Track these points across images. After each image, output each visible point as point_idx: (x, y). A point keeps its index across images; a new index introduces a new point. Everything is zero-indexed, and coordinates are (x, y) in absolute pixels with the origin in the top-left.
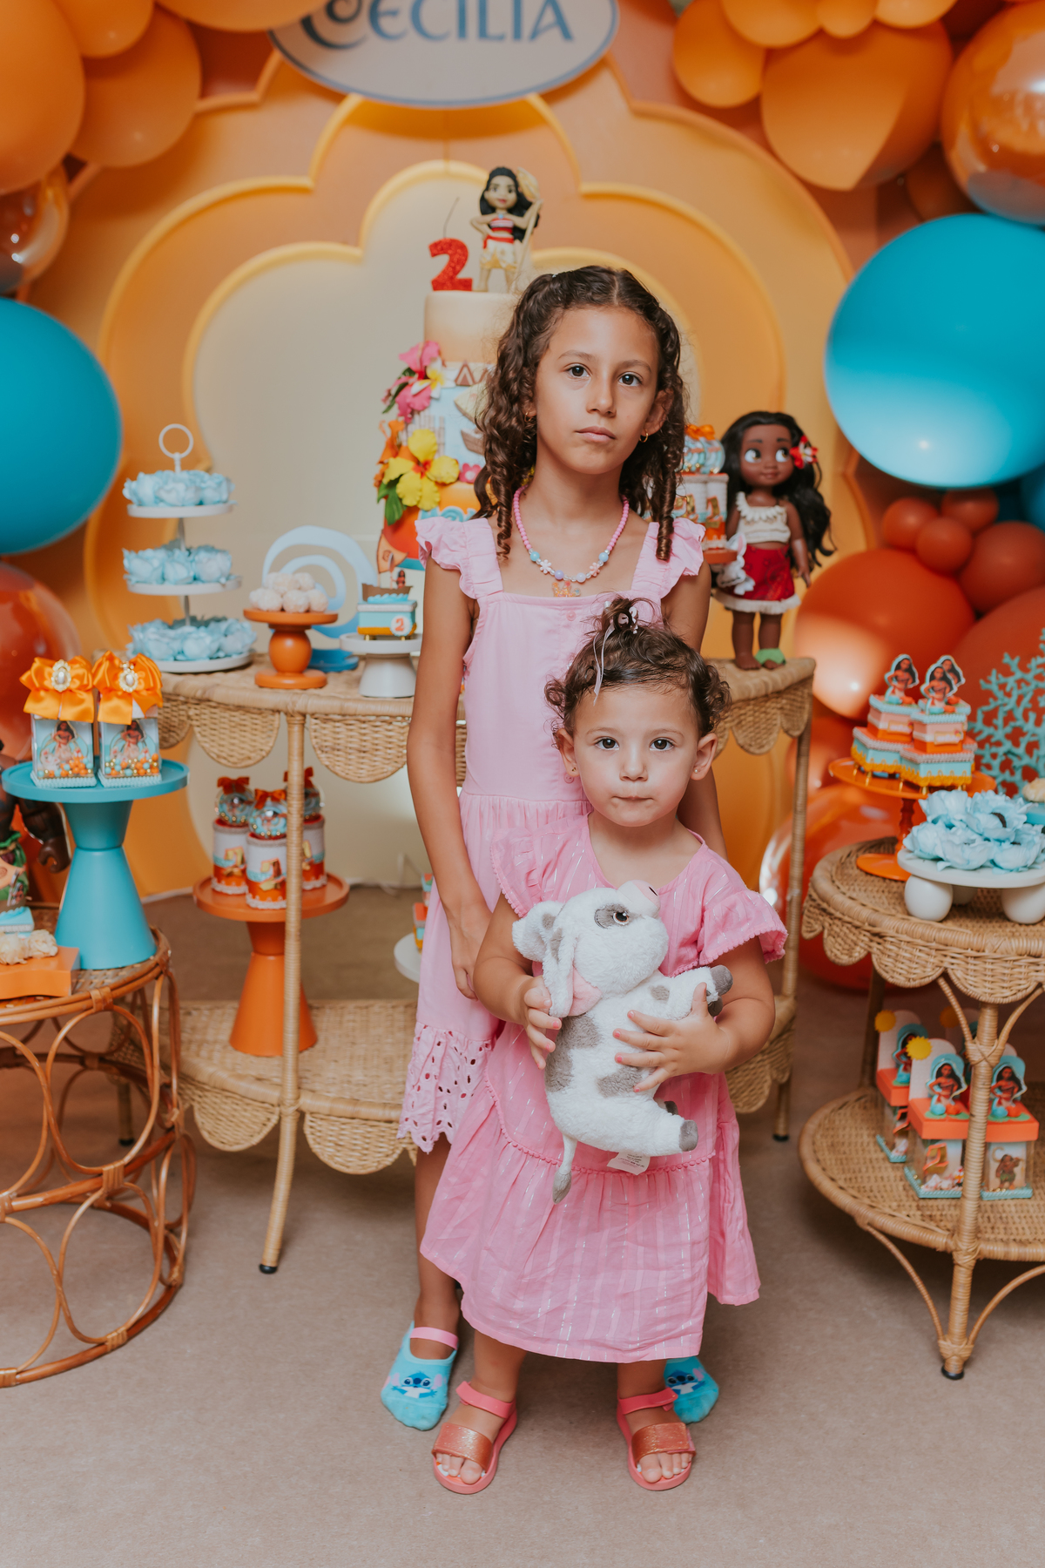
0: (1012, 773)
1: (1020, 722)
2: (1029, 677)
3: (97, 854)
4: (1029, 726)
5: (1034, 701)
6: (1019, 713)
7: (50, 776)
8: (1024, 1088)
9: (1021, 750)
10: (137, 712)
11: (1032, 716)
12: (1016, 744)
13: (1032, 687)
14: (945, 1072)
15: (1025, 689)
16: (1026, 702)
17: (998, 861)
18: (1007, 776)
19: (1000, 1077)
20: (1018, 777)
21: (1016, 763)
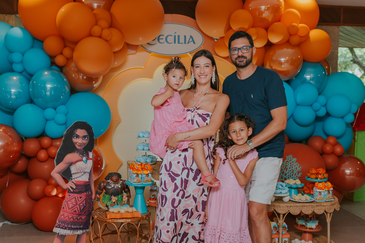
0: (283, 179)
1: (284, 171)
2: (285, 163)
3: (140, 195)
4: (285, 171)
5: (285, 167)
6: (283, 169)
7: (135, 182)
8: (287, 229)
9: (284, 175)
10: (149, 172)
11: (285, 169)
12: (283, 174)
13: (285, 165)
14: (275, 227)
15: (284, 165)
16: (284, 167)
17: (282, 192)
18: (282, 179)
19: (283, 228)
20: (284, 180)
21: (284, 177)
